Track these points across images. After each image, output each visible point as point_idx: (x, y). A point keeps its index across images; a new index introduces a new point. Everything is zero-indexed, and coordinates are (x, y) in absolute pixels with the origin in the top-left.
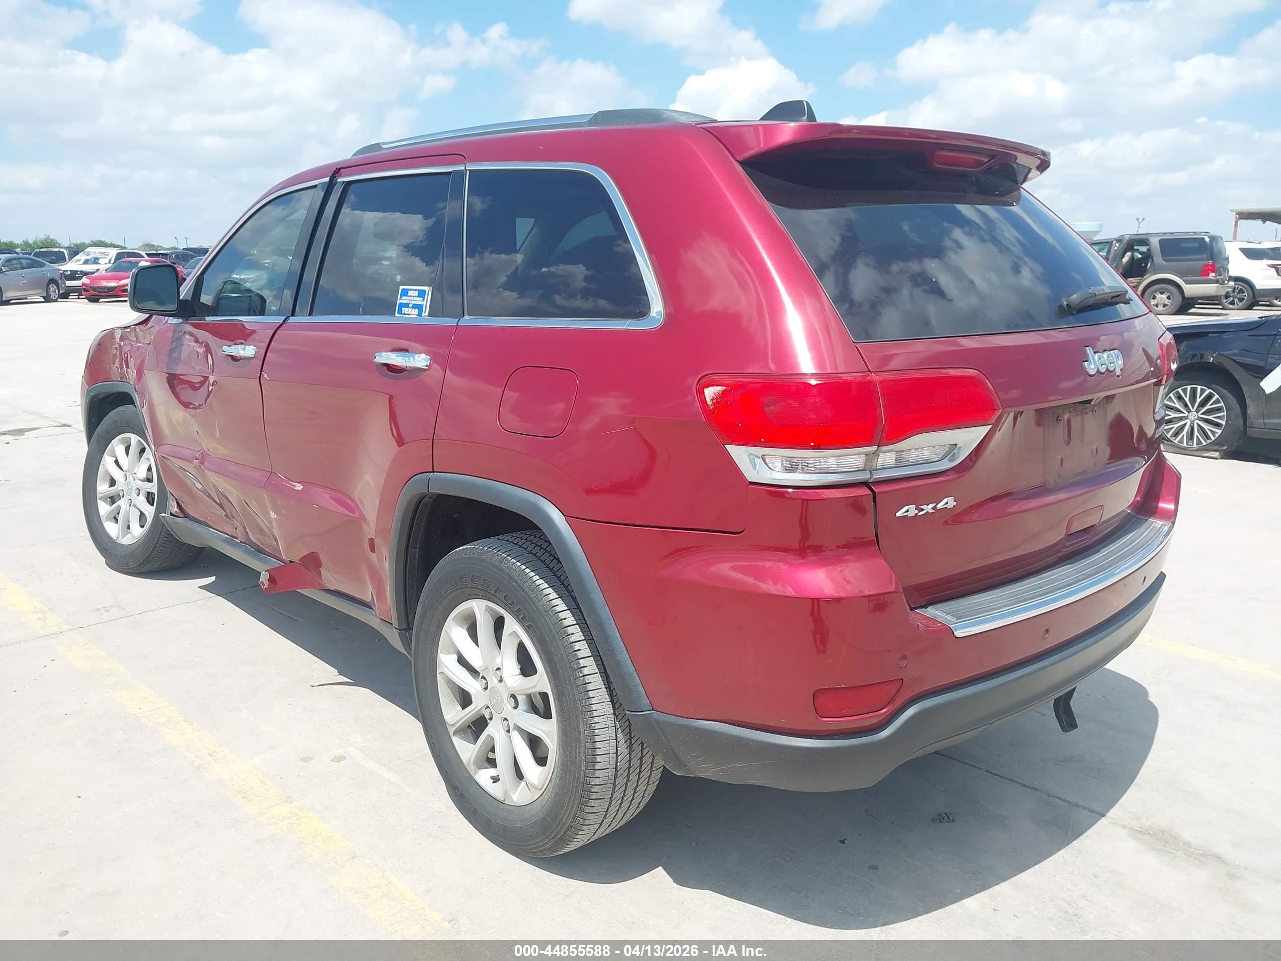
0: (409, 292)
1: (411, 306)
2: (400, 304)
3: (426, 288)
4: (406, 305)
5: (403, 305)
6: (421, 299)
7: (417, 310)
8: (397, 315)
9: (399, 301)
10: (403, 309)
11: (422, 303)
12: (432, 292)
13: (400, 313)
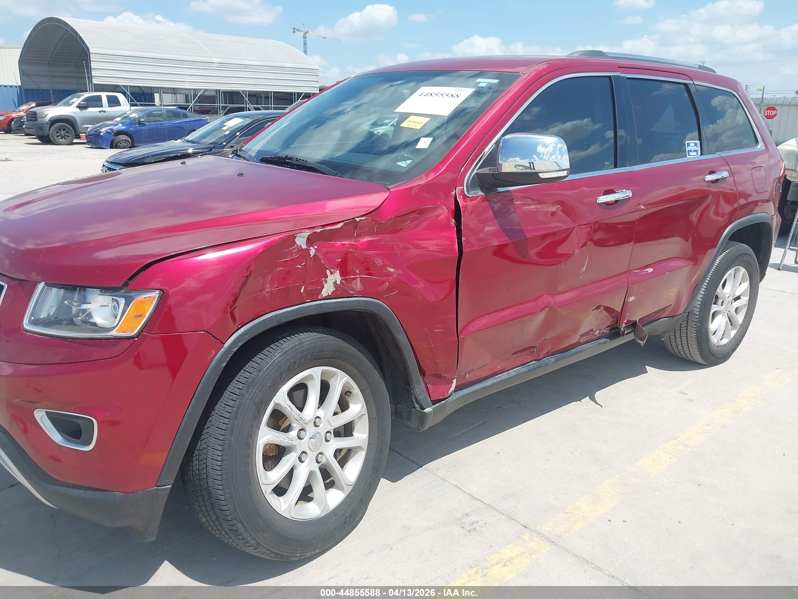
0: (690, 144)
1: (693, 151)
2: (688, 150)
3: (696, 141)
4: (691, 151)
5: (689, 151)
6: (696, 147)
7: (696, 153)
8: (688, 156)
9: (687, 149)
10: (690, 153)
11: (697, 149)
12: (700, 143)
13: (689, 155)
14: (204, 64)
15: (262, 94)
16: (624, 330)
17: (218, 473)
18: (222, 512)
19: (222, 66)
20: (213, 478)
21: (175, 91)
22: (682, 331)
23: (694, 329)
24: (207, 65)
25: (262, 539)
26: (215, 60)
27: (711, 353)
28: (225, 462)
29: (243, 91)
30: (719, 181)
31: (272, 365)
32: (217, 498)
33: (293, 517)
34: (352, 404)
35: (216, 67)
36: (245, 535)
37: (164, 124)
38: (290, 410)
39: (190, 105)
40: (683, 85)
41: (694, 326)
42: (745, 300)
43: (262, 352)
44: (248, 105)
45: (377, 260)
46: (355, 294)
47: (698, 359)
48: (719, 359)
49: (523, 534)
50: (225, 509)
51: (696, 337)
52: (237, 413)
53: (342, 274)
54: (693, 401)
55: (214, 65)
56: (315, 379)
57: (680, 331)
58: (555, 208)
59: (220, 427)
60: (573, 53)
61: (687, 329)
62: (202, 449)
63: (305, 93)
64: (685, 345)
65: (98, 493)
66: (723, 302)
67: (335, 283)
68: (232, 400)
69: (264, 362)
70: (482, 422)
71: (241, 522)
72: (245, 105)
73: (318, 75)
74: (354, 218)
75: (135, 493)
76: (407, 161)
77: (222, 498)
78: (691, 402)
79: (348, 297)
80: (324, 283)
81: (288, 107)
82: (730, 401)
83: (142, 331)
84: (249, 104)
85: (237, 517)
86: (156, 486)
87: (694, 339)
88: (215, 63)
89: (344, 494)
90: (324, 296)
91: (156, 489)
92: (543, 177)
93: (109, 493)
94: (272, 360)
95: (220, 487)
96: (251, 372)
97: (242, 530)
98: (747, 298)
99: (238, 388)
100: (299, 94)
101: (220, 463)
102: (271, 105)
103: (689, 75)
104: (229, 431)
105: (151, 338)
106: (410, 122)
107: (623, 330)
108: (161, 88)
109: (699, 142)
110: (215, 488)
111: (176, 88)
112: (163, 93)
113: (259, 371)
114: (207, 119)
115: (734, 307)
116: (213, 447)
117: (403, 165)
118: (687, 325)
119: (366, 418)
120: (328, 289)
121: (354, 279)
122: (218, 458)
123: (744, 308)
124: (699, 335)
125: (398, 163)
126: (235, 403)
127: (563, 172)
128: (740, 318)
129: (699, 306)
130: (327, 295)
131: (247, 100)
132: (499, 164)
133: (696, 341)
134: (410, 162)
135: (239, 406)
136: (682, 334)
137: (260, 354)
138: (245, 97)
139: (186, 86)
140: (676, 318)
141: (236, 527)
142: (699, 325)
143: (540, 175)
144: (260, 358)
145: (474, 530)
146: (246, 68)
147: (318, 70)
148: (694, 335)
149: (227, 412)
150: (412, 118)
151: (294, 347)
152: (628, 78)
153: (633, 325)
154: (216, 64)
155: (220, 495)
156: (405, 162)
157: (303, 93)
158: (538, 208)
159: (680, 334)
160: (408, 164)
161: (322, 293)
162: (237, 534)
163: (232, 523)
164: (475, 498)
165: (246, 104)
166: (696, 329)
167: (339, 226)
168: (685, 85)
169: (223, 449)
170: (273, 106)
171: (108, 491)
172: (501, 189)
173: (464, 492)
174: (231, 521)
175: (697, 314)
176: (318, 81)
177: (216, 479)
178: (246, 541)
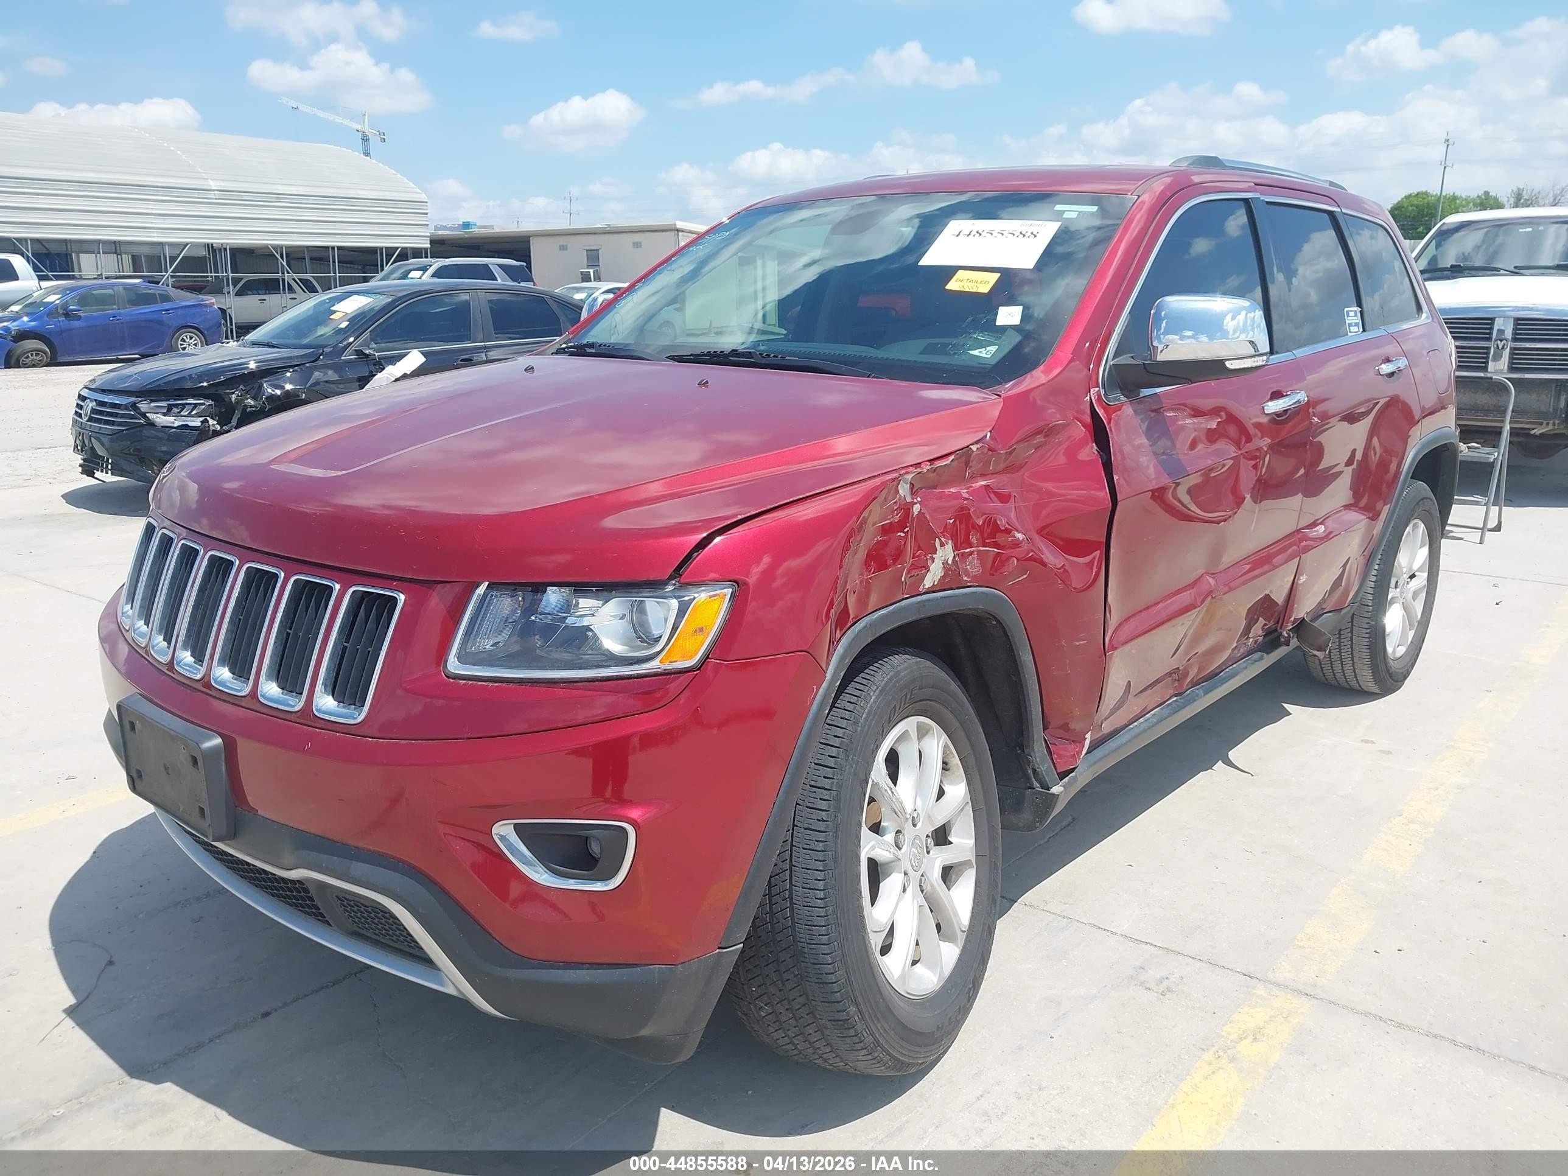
0: (1348, 313)
1: (1354, 324)
2: (1346, 324)
3: (1355, 309)
5: (1350, 325)
6: (1356, 318)
7: (1358, 327)
8: (1350, 334)
10: (1349, 328)
11: (1357, 321)
12: (1361, 311)
13: (1350, 332)
14: (190, 193)
15: (304, 251)
16: (1289, 635)
17: (819, 912)
18: (823, 987)
19: (228, 196)
20: (809, 923)
21: (118, 248)
22: (1342, 637)
23: (1365, 631)
24: (196, 194)
25: (882, 1032)
26: (213, 185)
27: (1388, 671)
28: (830, 890)
29: (275, 247)
30: (1395, 374)
31: (869, 713)
32: (816, 961)
33: (909, 992)
34: (948, 784)
35: (216, 199)
36: (859, 1027)
37: (120, 314)
38: (891, 795)
39: (164, 276)
40: (1326, 215)
41: (1366, 626)
42: (1422, 578)
43: (846, 691)
44: (286, 275)
45: (1000, 520)
46: (970, 582)
47: (1369, 684)
48: (1397, 681)
49: (1253, 988)
50: (831, 979)
51: (1368, 644)
52: (838, 799)
53: (956, 548)
54: (1389, 753)
55: (212, 195)
56: (911, 738)
57: (1340, 636)
58: (1216, 424)
59: (813, 828)
60: (1179, 161)
61: (1352, 632)
62: (778, 872)
63: (403, 248)
64: (1347, 661)
65: (617, 972)
66: (1397, 582)
67: (945, 563)
68: (825, 777)
69: (858, 708)
70: (1070, 819)
71: (857, 1005)
72: (280, 275)
73: (427, 214)
74: (968, 447)
75: (686, 964)
76: (988, 348)
77: (828, 960)
78: (1388, 754)
79: (959, 588)
80: (929, 562)
81: (374, 276)
82: (1447, 747)
83: (708, 658)
84: (288, 273)
85: (851, 993)
86: (719, 948)
87: (1365, 649)
88: (214, 190)
89: (957, 946)
90: (926, 587)
91: (719, 952)
92: (1232, 367)
93: (639, 969)
94: (868, 703)
95: (824, 939)
96: (843, 726)
97: (856, 1018)
98: (1426, 575)
99: (829, 756)
100: (390, 251)
101: (822, 892)
102: (335, 273)
103: (1332, 197)
104: (831, 834)
105: (727, 666)
106: (962, 281)
107: (1286, 635)
108: (99, 242)
109: (1360, 309)
110: (814, 942)
111: (120, 242)
112: (104, 253)
113: (855, 723)
114: (213, 304)
115: (1411, 590)
116: (804, 866)
117: (984, 355)
118: (1352, 625)
119: (969, 808)
120: (934, 575)
121: (971, 553)
122: (816, 884)
123: (1421, 592)
124: (1374, 641)
125: (971, 352)
126: (833, 782)
127: (1261, 358)
128: (1419, 608)
129: (1371, 591)
130: (932, 584)
131: (285, 264)
132: (1154, 347)
133: (1368, 651)
134: (995, 350)
135: (840, 786)
136: (1342, 641)
137: (843, 694)
138: (279, 257)
139: (154, 237)
140: (1343, 612)
141: (848, 1014)
142: (1373, 623)
143: (1228, 364)
144: (849, 702)
145: (1169, 990)
146: (279, 200)
147: (427, 202)
148: (1365, 642)
149: (821, 799)
150: (960, 274)
151: (890, 680)
152: (1268, 203)
153: (1301, 627)
154: (216, 192)
155: (823, 954)
156: (984, 349)
157: (397, 248)
158: (1195, 423)
159: (1340, 642)
160: (992, 352)
161: (925, 582)
162: (847, 1026)
163: (840, 1007)
164: (1137, 940)
165: (283, 273)
166: (1368, 631)
167: (947, 461)
168: (1331, 214)
169: (825, 866)
170: (338, 275)
171: (637, 965)
172: (1145, 392)
173: (1113, 933)
174: (841, 1001)
175: (1370, 604)
176: (427, 225)
177: (815, 924)
178: (860, 1038)
